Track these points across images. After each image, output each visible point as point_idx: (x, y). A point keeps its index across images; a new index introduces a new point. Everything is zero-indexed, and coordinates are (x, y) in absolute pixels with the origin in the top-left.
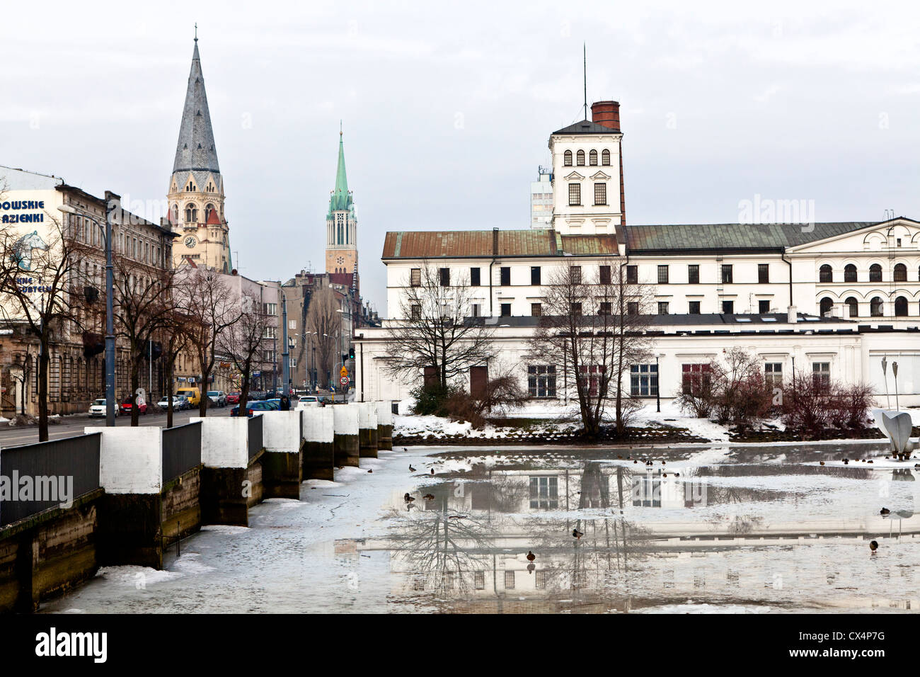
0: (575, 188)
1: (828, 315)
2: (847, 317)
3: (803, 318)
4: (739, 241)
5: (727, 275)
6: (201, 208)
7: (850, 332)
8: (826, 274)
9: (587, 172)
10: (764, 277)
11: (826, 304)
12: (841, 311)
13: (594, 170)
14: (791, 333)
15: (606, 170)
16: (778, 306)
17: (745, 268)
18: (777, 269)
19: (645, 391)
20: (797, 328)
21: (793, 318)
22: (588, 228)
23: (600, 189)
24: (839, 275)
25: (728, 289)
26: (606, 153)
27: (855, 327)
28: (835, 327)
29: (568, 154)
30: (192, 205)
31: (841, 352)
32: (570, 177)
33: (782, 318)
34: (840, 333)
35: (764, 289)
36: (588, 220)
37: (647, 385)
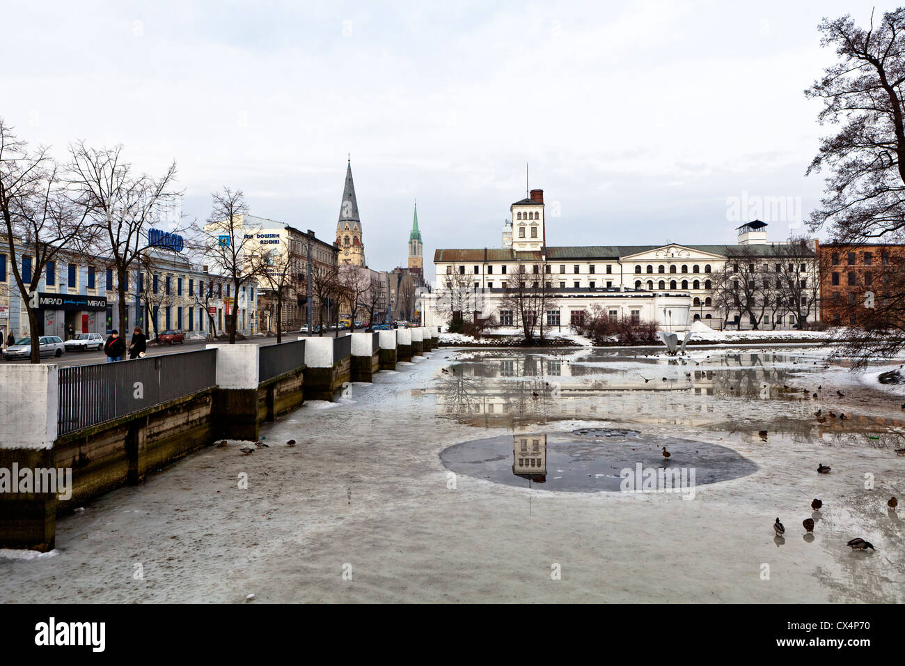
0: (522, 230)
1: (639, 288)
2: (648, 290)
3: (627, 290)
4: (597, 255)
5: (592, 270)
6: (351, 238)
7: (649, 296)
8: (638, 270)
9: (528, 222)
10: (609, 271)
11: (638, 283)
12: (645, 287)
13: (532, 221)
14: (622, 296)
15: (536, 221)
16: (616, 284)
17: (601, 267)
18: (615, 267)
19: (554, 323)
20: (624, 295)
21: (623, 290)
22: (528, 248)
23: (534, 230)
24: (644, 270)
25: (592, 276)
26: (537, 213)
27: (651, 294)
28: (642, 294)
29: (519, 214)
30: (347, 237)
31: (645, 305)
32: (520, 224)
33: (618, 290)
34: (644, 297)
35: (609, 276)
36: (528, 244)
37: (555, 320)
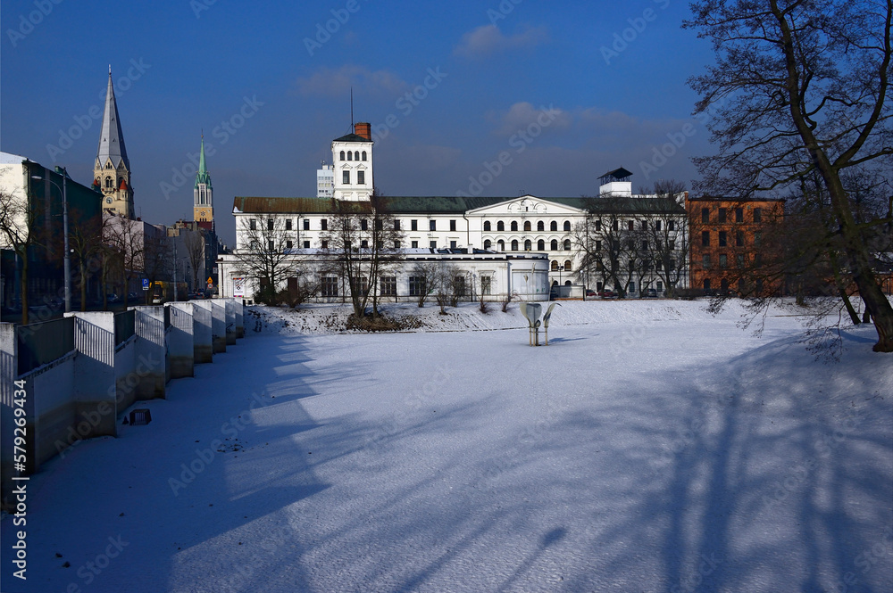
0: (346, 174)
1: (489, 250)
2: (500, 251)
3: (476, 251)
4: (440, 207)
5: (433, 225)
6: (114, 177)
7: (501, 259)
8: (487, 226)
9: (353, 163)
10: (453, 226)
11: (487, 244)
12: (496, 247)
13: (358, 163)
14: (469, 259)
15: (364, 163)
16: (461, 244)
17: (443, 222)
18: (460, 221)
19: (388, 292)
20: (473, 257)
21: (470, 251)
22: (353, 197)
23: (361, 175)
24: (494, 227)
25: (434, 234)
26: (364, 153)
27: (504, 257)
28: (493, 256)
29: (342, 153)
30: (109, 177)
31: (498, 270)
32: (344, 166)
33: (464, 251)
34: (496, 259)
35: (453, 234)
36: (354, 192)
37: (390, 288)
